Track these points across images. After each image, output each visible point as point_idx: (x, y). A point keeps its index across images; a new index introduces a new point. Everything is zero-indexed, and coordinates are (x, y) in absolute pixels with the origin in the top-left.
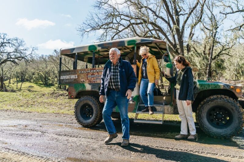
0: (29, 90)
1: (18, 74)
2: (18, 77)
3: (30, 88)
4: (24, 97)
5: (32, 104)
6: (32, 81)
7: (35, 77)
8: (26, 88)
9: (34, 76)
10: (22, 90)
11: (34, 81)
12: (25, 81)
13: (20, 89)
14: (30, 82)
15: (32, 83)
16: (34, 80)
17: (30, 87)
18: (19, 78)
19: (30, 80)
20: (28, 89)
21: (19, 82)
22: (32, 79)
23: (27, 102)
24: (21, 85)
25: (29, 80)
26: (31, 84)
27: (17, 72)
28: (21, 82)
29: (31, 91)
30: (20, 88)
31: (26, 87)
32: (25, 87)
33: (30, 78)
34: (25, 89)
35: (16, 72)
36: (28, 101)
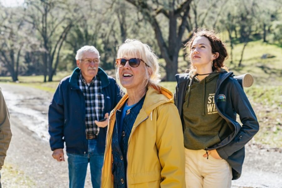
0: (262, 67)
1: (232, 21)
2: (233, 28)
3: (266, 62)
4: (257, 100)
5: (279, 124)
6: (270, 37)
7: (278, 26)
8: (254, 62)
9: (275, 24)
10: (243, 66)
11: (275, 39)
12: (251, 40)
13: (240, 65)
14: (265, 41)
15: (271, 44)
16: (275, 34)
17: (264, 57)
18: (236, 31)
19: (265, 35)
20: (260, 65)
21: (236, 44)
22: (269, 31)
23: (265, 115)
24: (243, 52)
25: (262, 36)
26: (269, 47)
27: (229, 15)
28: (241, 42)
29: (269, 69)
30: (241, 61)
31: (255, 58)
32: (250, 59)
33: (264, 30)
34: (252, 65)
35: (226, 14)
36: (268, 112)
